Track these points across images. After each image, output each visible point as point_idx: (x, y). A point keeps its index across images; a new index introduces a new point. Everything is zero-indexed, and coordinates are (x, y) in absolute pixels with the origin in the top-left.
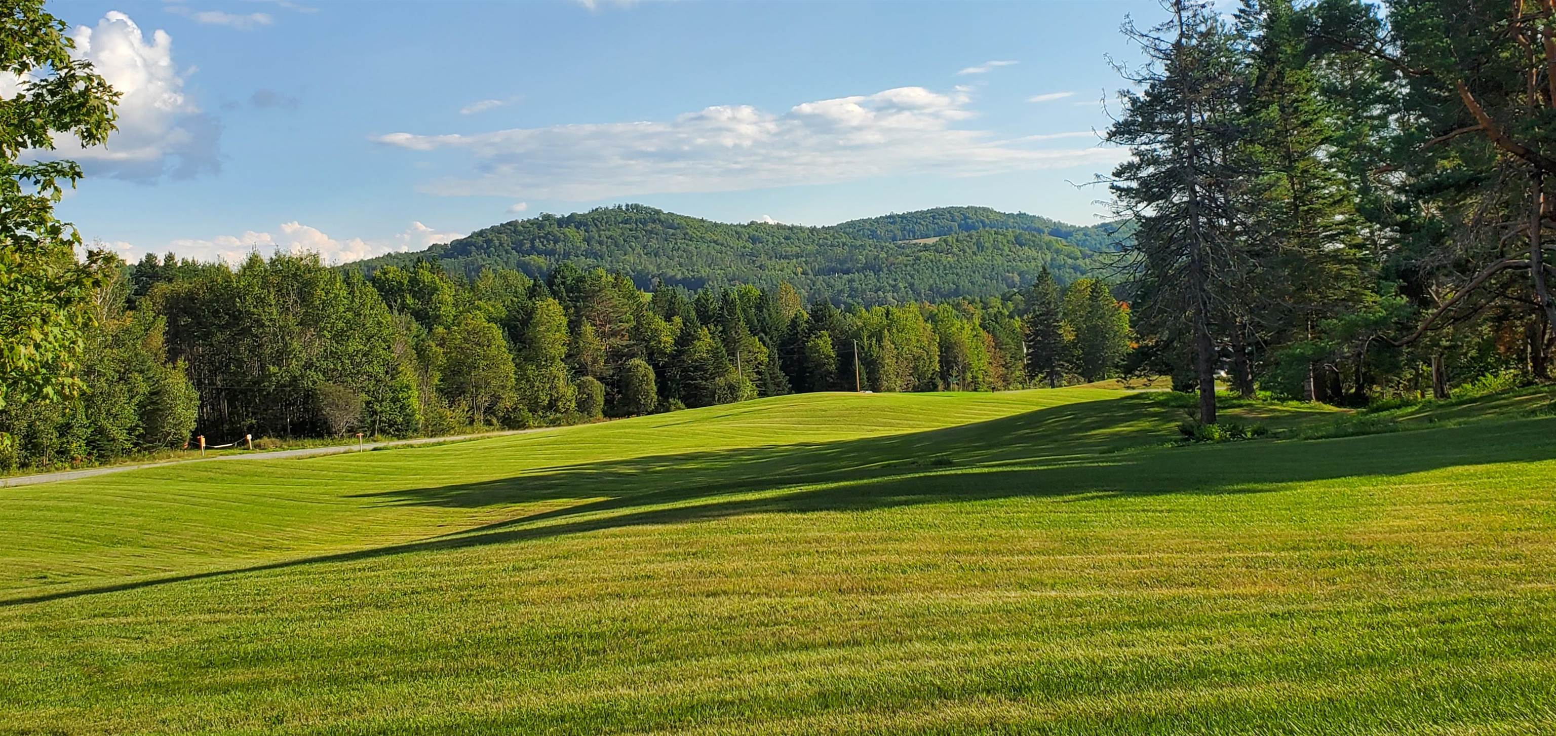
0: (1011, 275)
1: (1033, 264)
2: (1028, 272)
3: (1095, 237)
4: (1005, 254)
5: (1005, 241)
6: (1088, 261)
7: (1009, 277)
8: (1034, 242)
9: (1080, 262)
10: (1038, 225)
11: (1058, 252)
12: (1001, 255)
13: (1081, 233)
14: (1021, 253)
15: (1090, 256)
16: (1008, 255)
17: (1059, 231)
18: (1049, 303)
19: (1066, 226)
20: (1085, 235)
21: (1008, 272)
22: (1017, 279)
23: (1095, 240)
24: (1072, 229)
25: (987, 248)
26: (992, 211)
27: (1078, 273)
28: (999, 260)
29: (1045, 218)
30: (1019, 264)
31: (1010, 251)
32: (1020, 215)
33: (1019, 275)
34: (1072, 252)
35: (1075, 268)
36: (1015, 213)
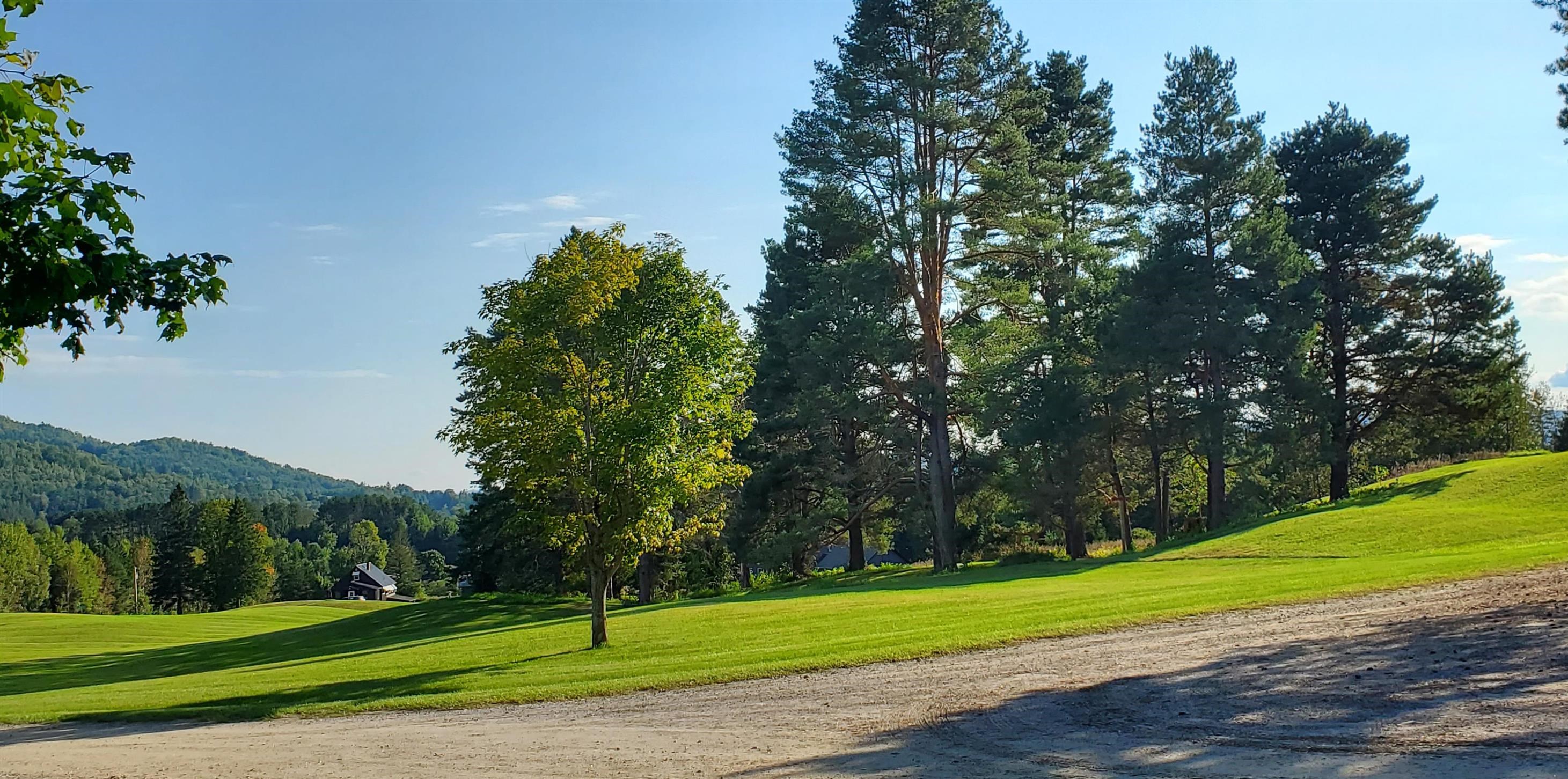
0: (38, 495)
1: (65, 483)
2: (59, 493)
3: (134, 455)
4: (29, 470)
5: (30, 456)
6: (130, 482)
7: (35, 498)
8: (65, 458)
9: (121, 483)
10: (64, 438)
11: (94, 470)
12: (25, 472)
13: (117, 450)
14: (49, 470)
15: (133, 477)
16: (33, 472)
17: (89, 445)
18: (182, 524)
19: (99, 442)
20: (122, 453)
21: (35, 491)
22: (46, 500)
23: (134, 459)
24: (106, 446)
25: (8, 463)
26: (7, 420)
27: (120, 496)
28: (23, 478)
29: (73, 431)
30: (48, 483)
31: (36, 467)
32: (42, 426)
33: (49, 495)
34: (111, 472)
35: (116, 490)
36: (37, 424)
